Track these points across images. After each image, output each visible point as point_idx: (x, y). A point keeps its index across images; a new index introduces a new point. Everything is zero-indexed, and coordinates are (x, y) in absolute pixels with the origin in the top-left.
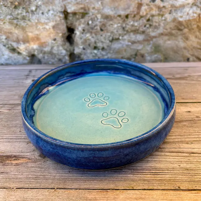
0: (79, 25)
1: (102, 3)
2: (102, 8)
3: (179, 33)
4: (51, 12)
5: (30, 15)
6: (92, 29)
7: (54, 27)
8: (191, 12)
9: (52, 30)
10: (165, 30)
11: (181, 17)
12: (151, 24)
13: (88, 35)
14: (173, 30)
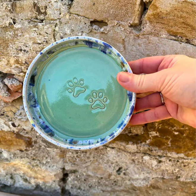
0: (72, 176)
1: (87, 169)
2: (87, 171)
3: (134, 192)
4: (55, 167)
5: (42, 165)
6: (79, 179)
7: (55, 175)
8: (142, 183)
9: (54, 177)
10: (125, 189)
11: (136, 184)
12: (117, 184)
13: (76, 182)
14: (130, 189)
